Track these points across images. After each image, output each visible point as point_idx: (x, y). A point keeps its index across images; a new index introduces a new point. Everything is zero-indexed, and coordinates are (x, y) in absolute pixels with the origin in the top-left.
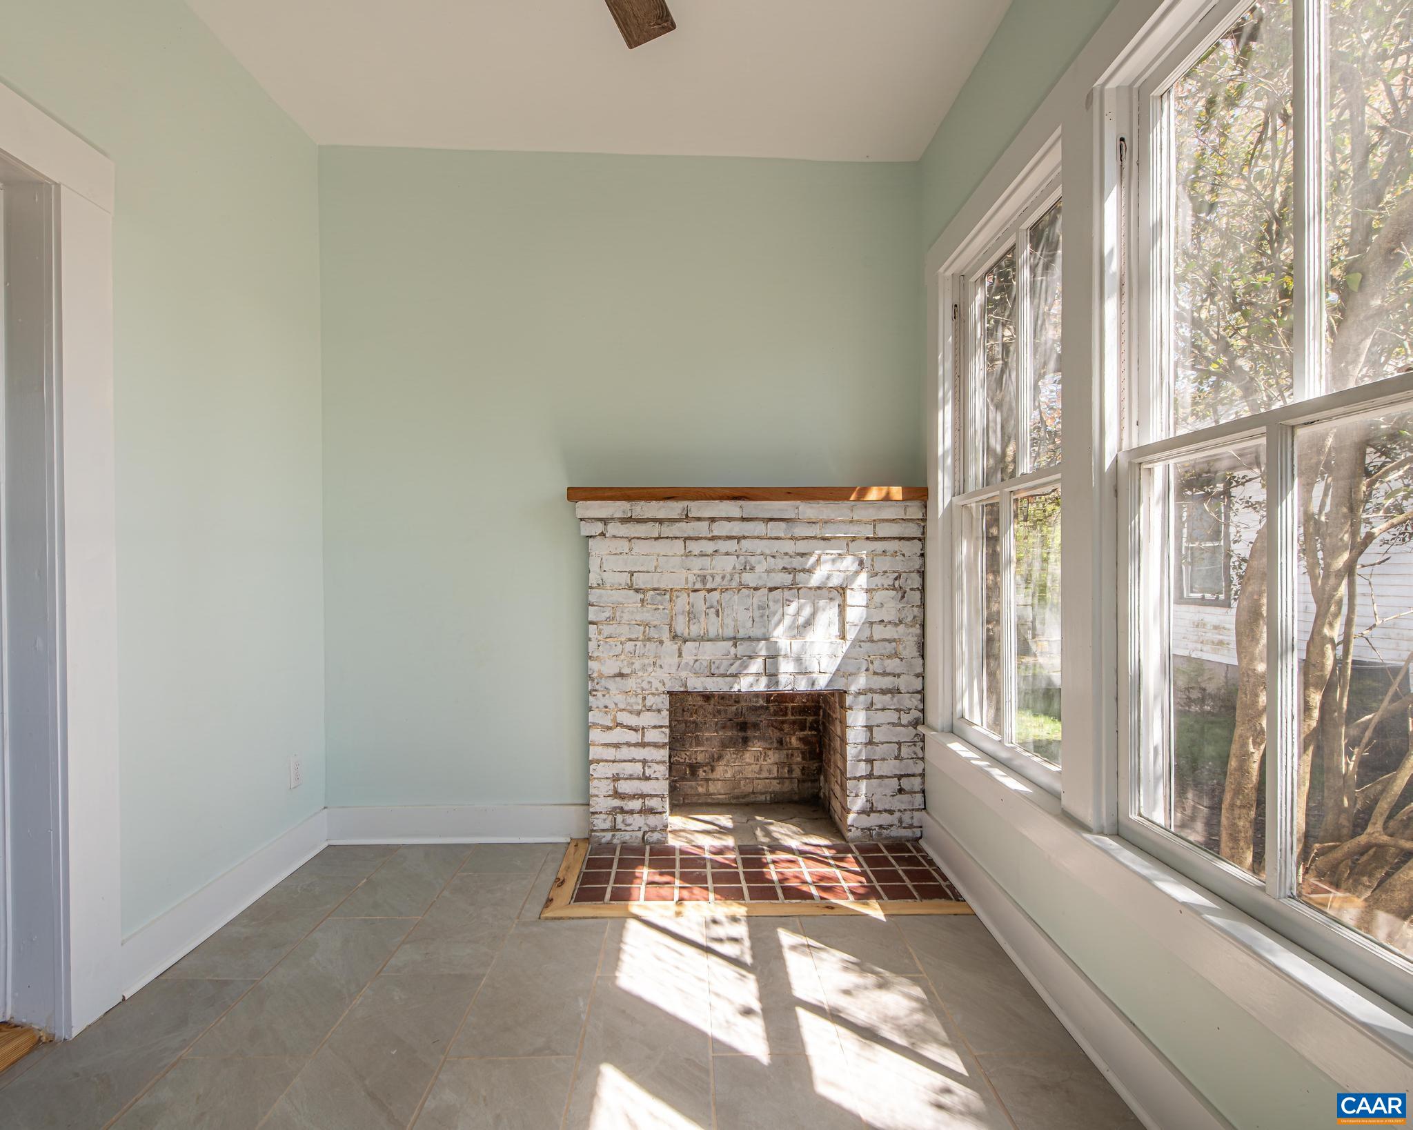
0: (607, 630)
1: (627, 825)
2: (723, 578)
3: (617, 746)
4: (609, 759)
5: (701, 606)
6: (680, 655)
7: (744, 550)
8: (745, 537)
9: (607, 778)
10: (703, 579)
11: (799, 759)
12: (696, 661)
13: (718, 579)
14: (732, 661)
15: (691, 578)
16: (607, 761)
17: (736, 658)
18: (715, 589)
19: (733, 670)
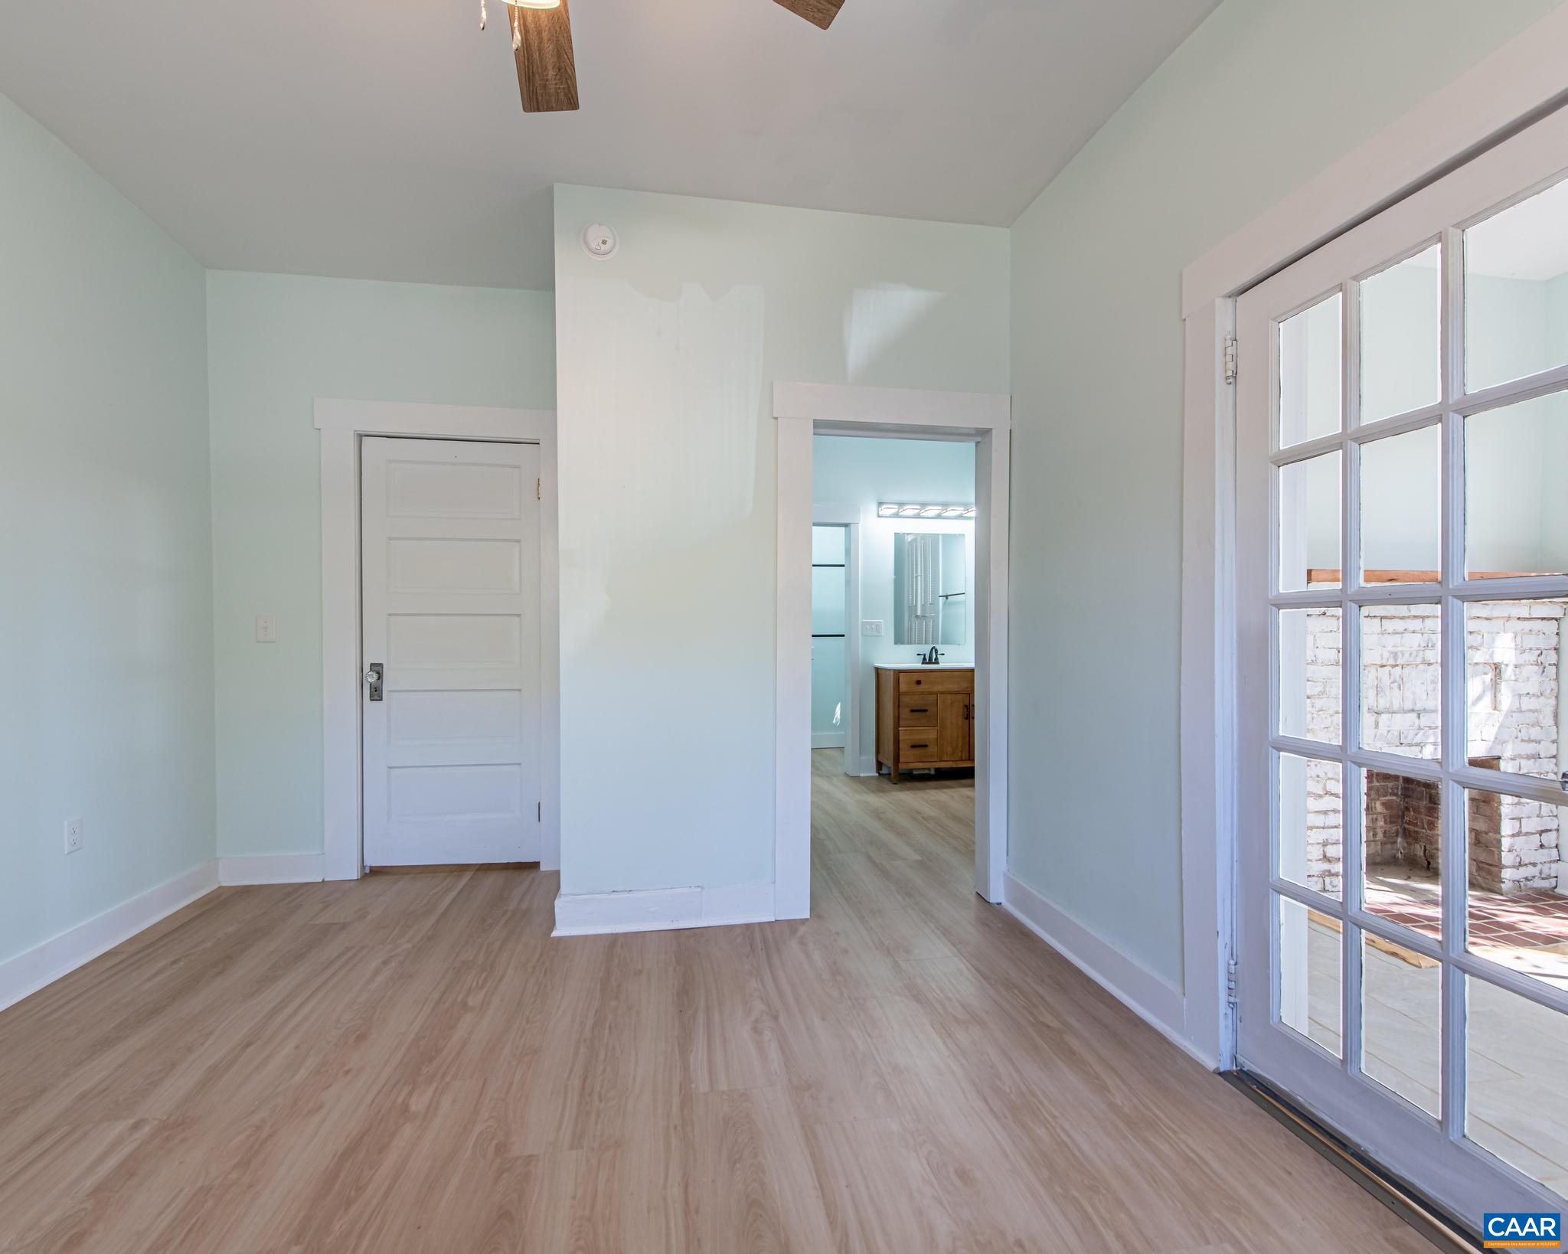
0: (1319, 703)
1: (1334, 886)
2: (1411, 654)
3: (1325, 812)
4: (1319, 825)
5: (1386, 681)
6: (1377, 725)
7: (1427, 628)
8: (1428, 617)
9: (1318, 844)
10: (1395, 655)
11: (1382, 823)
12: (1389, 731)
13: (1407, 655)
14: (1416, 731)
15: (1386, 655)
16: (1317, 828)
17: (1420, 728)
18: (1397, 665)
19: (1417, 739)
